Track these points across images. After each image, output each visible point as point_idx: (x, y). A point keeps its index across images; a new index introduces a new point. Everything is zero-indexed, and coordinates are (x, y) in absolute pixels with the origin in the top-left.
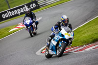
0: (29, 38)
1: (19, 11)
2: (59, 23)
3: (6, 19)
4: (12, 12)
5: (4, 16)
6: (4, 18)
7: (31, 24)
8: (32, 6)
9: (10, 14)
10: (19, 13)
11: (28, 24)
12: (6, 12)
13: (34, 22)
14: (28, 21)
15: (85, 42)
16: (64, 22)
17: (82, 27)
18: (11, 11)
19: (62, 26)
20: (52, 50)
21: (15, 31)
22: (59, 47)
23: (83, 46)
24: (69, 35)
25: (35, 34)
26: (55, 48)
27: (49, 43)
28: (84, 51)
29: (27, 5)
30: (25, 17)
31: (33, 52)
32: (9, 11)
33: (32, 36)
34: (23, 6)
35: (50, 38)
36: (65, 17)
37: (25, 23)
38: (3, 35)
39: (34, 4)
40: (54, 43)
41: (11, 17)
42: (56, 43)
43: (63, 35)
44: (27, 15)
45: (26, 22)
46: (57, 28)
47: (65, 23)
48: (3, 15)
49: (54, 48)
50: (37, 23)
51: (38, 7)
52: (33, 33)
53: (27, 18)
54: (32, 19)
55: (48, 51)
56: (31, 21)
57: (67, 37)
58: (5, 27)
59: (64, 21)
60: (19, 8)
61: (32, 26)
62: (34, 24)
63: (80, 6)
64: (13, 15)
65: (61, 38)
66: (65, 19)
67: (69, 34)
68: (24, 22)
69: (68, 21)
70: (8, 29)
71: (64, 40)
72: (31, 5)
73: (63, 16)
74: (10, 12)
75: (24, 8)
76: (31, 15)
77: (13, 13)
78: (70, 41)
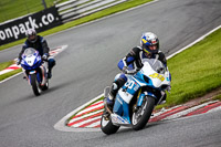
0: (31, 97)
2: (138, 51)
7: (37, 65)
11: (31, 64)
16: (148, 49)
19: (144, 57)
20: (120, 113)
21: (7, 76)
22: (138, 107)
24: (162, 79)
27: (111, 98)
30: (24, 48)
33: (37, 94)
36: (151, 37)
37: (23, 63)
40: (125, 97)
42: (131, 96)
43: (146, 79)
44: (29, 44)
45: (27, 59)
47: (152, 50)
52: (40, 87)
53: (29, 50)
54: (41, 54)
55: (109, 116)
56: (39, 59)
57: (156, 83)
61: (39, 71)
63: (154, 21)
65: (142, 84)
67: (161, 75)
68: (21, 59)
73: (147, 34)
78: (163, 93)
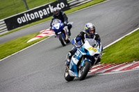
1: (41, 14)
3: (23, 24)
4: (32, 14)
5: (20, 21)
6: (20, 23)
7: (61, 28)
8: (60, 6)
9: (28, 17)
10: (41, 16)
11: (58, 28)
12: (23, 15)
13: (65, 25)
14: (57, 25)
15: (135, 57)
17: (130, 35)
18: (30, 13)
19: (87, 37)
22: (81, 67)
23: (132, 62)
24: (95, 51)
25: (68, 42)
26: (77, 68)
27: (68, 61)
28: (133, 69)
29: (51, 5)
30: (53, 19)
31: (60, 72)
32: (26, 13)
33: (64, 45)
34: (47, 6)
35: (70, 54)
36: (90, 25)
37: (53, 28)
38: (18, 47)
39: (62, 3)
40: (75, 61)
41: (30, 22)
43: (86, 51)
44: (55, 17)
45: (55, 26)
46: (80, 40)
48: (19, 19)
49: (75, 68)
50: (70, 27)
51: (68, 7)
52: (65, 41)
53: (56, 20)
55: (68, 71)
56: (62, 25)
57: (91, 53)
58: (21, 35)
59: (88, 31)
60: (41, 9)
61: (63, 31)
62: (66, 28)
64: (33, 18)
66: (89, 28)
69: (94, 31)
70: (26, 39)
71: (88, 56)
72: (58, 5)
73: (88, 24)
74: (28, 15)
75: (48, 9)
76: (60, 16)
77: (33, 17)
78: (96, 59)
